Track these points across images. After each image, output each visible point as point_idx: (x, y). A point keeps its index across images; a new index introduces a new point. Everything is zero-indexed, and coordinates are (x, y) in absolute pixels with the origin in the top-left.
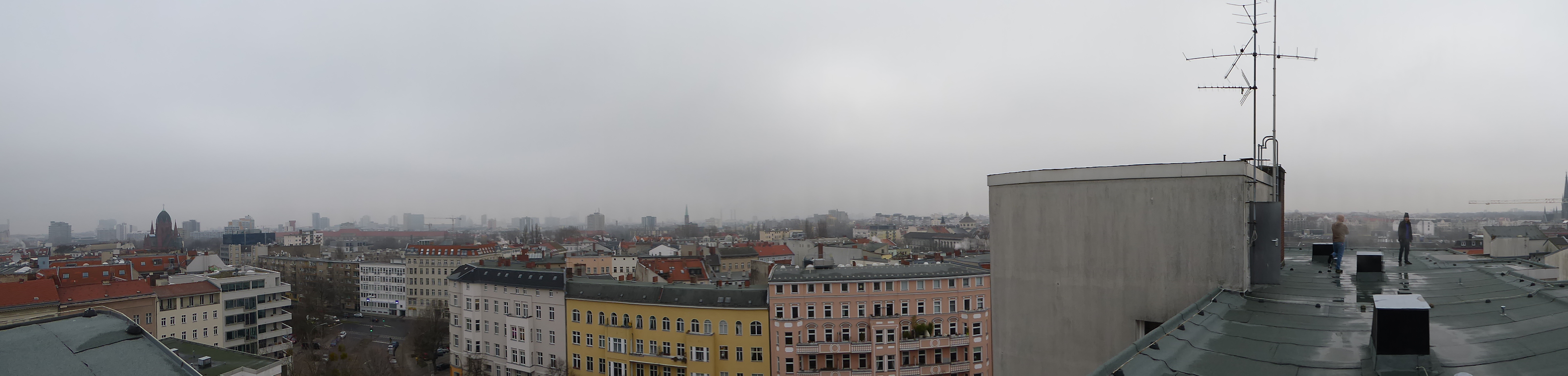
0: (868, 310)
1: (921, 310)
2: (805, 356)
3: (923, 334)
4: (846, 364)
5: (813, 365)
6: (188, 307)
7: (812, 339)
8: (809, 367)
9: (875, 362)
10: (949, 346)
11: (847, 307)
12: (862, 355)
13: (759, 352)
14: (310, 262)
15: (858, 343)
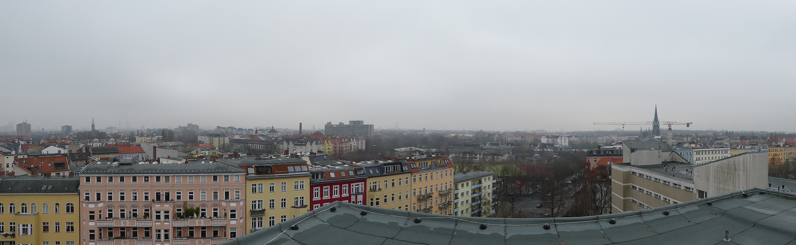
0: (152, 196)
1: (191, 197)
2: (105, 228)
3: (192, 215)
4: (135, 234)
5: (110, 234)
7: (110, 216)
8: (108, 236)
9: (154, 234)
10: (210, 225)
11: (136, 193)
12: (147, 228)
13: (72, 225)
15: (142, 219)
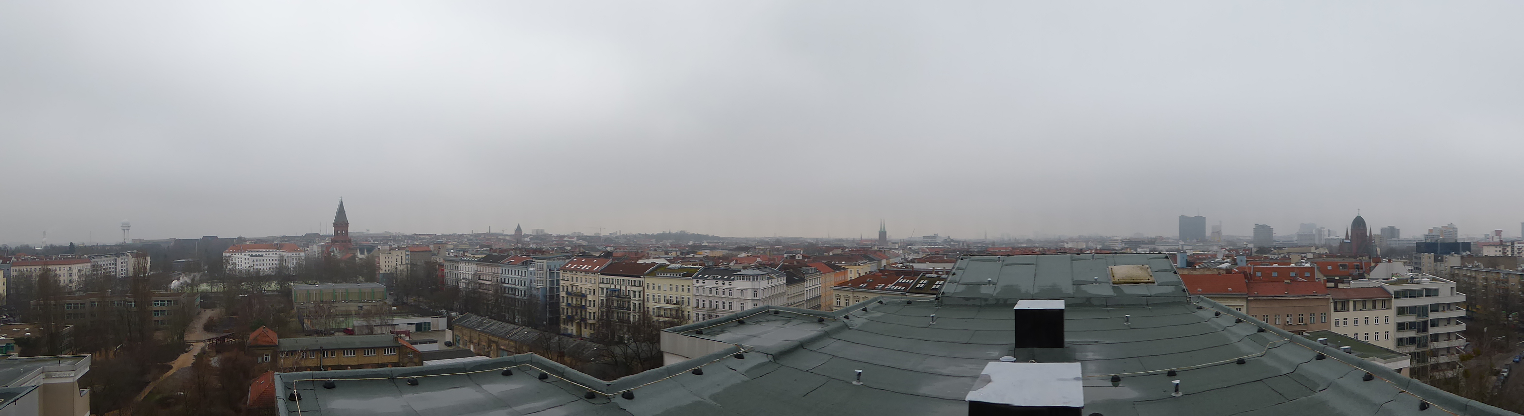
6: (1361, 310)
14: (1502, 274)
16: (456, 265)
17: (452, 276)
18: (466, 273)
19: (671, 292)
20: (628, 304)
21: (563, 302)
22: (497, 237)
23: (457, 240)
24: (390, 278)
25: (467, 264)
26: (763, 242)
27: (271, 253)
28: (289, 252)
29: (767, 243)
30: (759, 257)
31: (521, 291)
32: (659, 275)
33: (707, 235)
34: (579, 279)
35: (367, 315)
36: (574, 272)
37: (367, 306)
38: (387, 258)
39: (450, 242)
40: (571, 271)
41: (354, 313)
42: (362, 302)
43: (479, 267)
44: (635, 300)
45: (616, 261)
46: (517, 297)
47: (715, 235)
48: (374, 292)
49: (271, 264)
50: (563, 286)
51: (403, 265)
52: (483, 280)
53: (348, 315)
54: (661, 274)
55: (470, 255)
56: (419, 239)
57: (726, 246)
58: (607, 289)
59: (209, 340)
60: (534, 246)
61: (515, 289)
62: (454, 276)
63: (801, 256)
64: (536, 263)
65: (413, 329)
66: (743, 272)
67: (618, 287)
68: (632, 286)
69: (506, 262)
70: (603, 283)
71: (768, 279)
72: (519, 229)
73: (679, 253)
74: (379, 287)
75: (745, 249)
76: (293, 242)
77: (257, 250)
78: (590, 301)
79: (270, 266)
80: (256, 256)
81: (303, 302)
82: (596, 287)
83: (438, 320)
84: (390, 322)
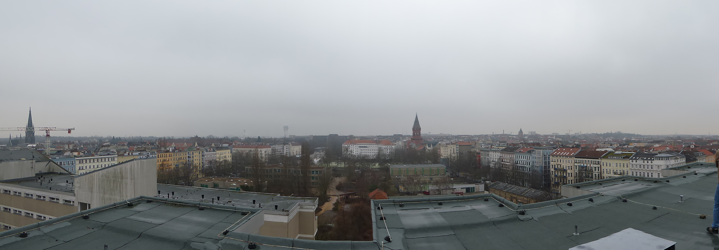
16: (488, 153)
17: (485, 160)
18: (493, 158)
19: (617, 168)
20: (592, 175)
21: (553, 174)
22: (508, 136)
23: (484, 138)
24: (447, 161)
25: (495, 153)
26: (669, 138)
27: (373, 146)
28: (386, 145)
29: (672, 138)
30: (668, 146)
31: (527, 168)
32: (610, 158)
33: (634, 134)
34: (562, 161)
35: (436, 183)
36: (559, 157)
37: (436, 178)
38: (445, 149)
39: (480, 139)
40: (557, 156)
41: (427, 182)
42: (432, 175)
43: (502, 155)
44: (596, 172)
45: (584, 150)
46: (526, 172)
47: (638, 134)
48: (439, 170)
49: (375, 153)
50: (552, 165)
51: (455, 153)
52: (504, 162)
53: (425, 183)
54: (611, 157)
55: (496, 147)
56: (462, 138)
57: (646, 140)
58: (579, 166)
59: (341, 195)
60: (532, 142)
61: (524, 167)
62: (487, 160)
63: (693, 146)
64: (536, 151)
65: (464, 191)
66: (659, 155)
67: (585, 165)
68: (594, 164)
69: (518, 151)
70: (576, 163)
71: (675, 159)
72: (521, 131)
73: (618, 145)
74: (442, 166)
75: (658, 142)
76: (386, 139)
77: (363, 143)
78: (569, 173)
79: (374, 154)
80: (362, 147)
81: (397, 176)
82: (572, 165)
83: (479, 186)
84: (451, 187)
